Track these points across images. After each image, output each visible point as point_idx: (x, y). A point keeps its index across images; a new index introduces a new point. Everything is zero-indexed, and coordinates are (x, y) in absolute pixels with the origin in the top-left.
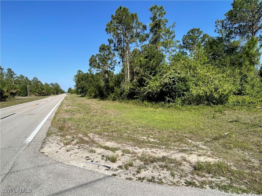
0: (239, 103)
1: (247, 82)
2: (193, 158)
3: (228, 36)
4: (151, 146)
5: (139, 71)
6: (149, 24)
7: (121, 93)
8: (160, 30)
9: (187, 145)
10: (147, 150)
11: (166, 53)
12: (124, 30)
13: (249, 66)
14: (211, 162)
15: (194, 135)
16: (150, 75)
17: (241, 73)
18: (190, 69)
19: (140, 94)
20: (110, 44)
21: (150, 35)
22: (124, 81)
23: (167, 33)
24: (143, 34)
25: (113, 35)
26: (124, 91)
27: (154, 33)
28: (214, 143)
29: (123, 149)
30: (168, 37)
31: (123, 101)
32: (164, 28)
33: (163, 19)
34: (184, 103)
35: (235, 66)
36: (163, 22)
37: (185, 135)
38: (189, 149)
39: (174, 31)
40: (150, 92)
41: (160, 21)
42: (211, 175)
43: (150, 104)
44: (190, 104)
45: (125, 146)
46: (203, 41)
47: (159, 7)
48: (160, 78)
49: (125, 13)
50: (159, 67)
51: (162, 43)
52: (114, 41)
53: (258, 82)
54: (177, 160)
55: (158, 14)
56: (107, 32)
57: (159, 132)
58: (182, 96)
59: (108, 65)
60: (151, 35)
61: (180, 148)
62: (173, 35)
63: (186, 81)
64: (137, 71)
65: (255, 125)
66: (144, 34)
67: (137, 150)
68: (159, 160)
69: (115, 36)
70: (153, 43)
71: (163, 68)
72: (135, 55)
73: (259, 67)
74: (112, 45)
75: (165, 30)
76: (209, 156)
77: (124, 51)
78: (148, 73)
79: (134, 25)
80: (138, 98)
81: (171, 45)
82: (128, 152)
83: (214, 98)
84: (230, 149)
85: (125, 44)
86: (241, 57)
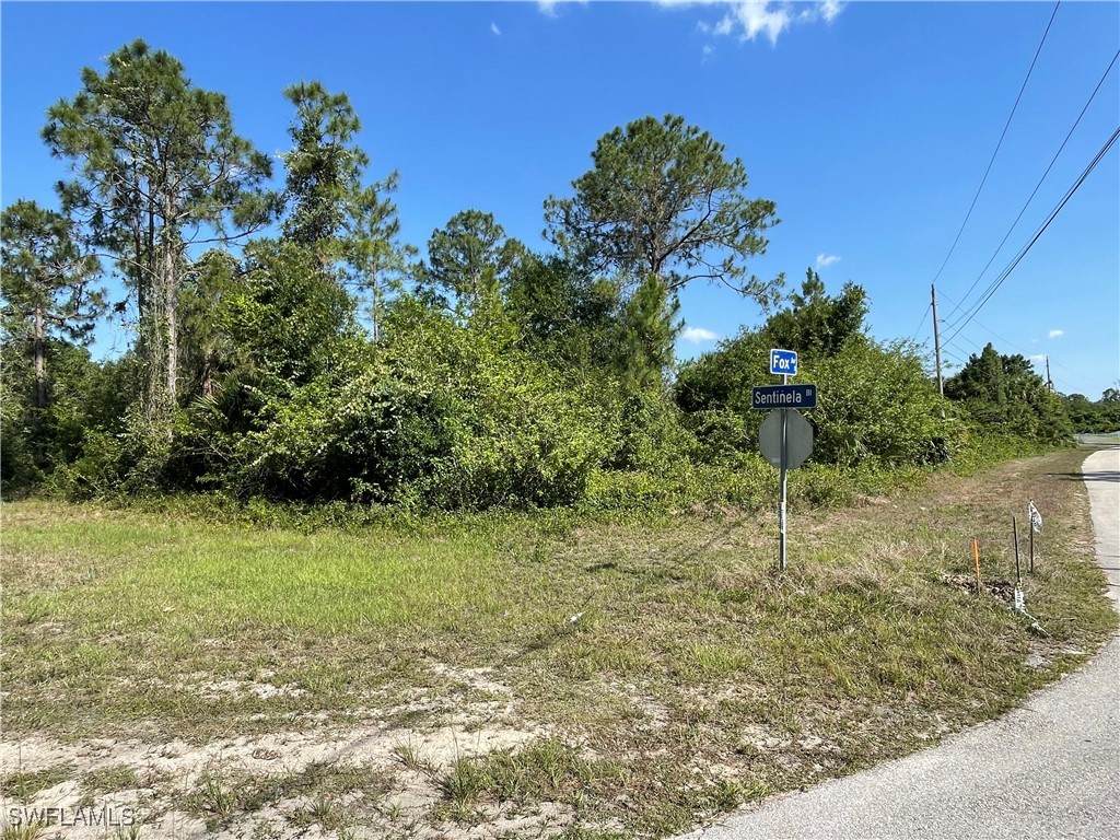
0: (618, 496)
1: (641, 425)
2: (443, 748)
3: (584, 258)
4: (259, 721)
5: (230, 356)
6: (283, 153)
7: (127, 462)
8: (335, 192)
9: (426, 689)
10: (230, 752)
11: (361, 289)
12: (156, 154)
13: (645, 371)
14: (511, 749)
15: (460, 639)
16: (285, 378)
17: (624, 393)
18: (452, 364)
19: (232, 467)
20: (66, 209)
21: (289, 204)
22: (146, 400)
23: (366, 210)
24: (255, 195)
25: (87, 170)
26: (141, 452)
27: (305, 199)
28: (529, 661)
29: (93, 769)
30: (372, 226)
31: (134, 503)
32: (350, 186)
33: (348, 147)
34: (430, 503)
35: (607, 367)
36: (349, 161)
37: (422, 645)
38: (434, 704)
39: (391, 204)
40: (282, 457)
41: (333, 153)
42: (509, 805)
43: (277, 513)
44: (453, 505)
45: (104, 752)
46: (504, 263)
47: (332, 94)
48: (330, 395)
49: (164, 80)
50: (326, 346)
51: (340, 246)
52: (95, 197)
53: (671, 424)
54: (375, 767)
55: (326, 121)
56: (54, 145)
57: (308, 645)
58: (424, 475)
59: (54, 313)
60: (293, 205)
61: (394, 710)
62: (389, 221)
63: (438, 414)
64: (223, 357)
65: (661, 577)
66: (259, 191)
67: (176, 756)
68: (289, 786)
69: (100, 176)
70: (300, 241)
71: (343, 352)
72: (209, 280)
73: (674, 377)
74: (81, 216)
75: (356, 194)
76: (506, 724)
77: (150, 255)
78: (273, 369)
79: (210, 143)
80: (219, 485)
81: (382, 259)
82: (125, 780)
83: (540, 481)
84: (584, 677)
85: (158, 221)
86: (623, 337)
